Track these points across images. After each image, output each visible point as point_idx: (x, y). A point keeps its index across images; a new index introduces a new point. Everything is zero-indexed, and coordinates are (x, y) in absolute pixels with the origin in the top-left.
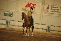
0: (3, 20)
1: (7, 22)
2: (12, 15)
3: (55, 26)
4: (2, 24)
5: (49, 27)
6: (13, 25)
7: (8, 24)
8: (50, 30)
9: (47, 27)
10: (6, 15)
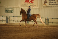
0: (3, 16)
1: (7, 18)
2: (13, 11)
3: (53, 18)
4: (2, 21)
5: (47, 20)
6: (13, 21)
7: (8, 20)
8: (49, 22)
9: (46, 20)
10: (7, 12)
